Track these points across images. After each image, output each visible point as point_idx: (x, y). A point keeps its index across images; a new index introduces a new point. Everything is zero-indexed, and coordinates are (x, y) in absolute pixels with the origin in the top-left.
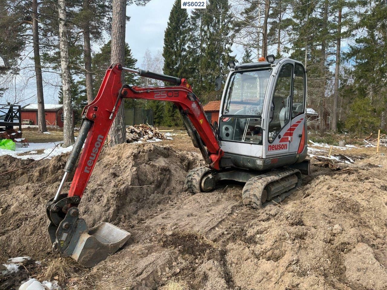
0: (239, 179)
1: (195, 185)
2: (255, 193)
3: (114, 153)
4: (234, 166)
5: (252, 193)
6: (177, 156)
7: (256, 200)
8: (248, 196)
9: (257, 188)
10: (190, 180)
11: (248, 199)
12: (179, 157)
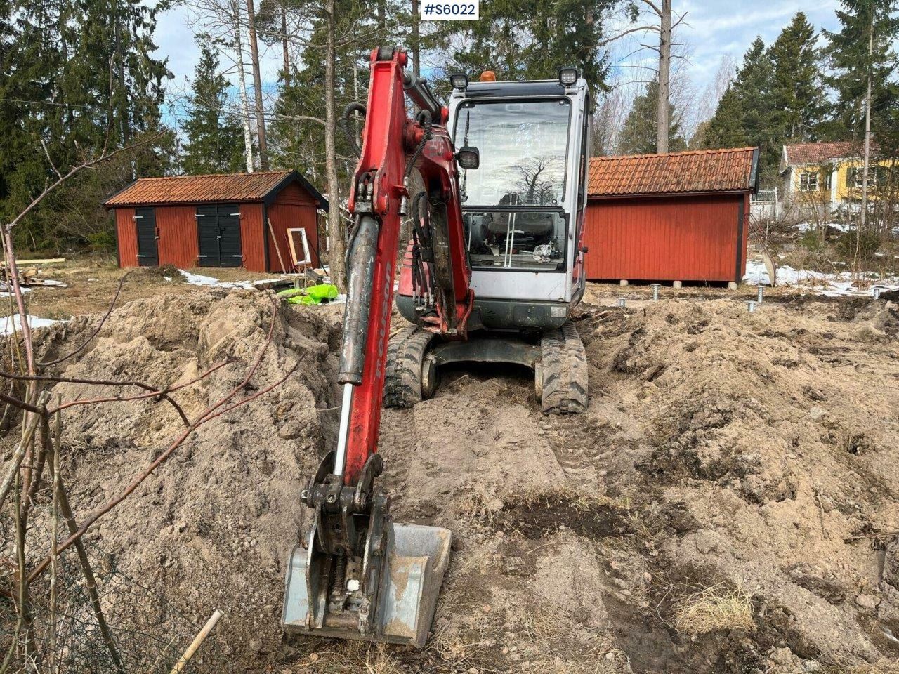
0: (484, 355)
1: (411, 384)
2: (574, 380)
3: (128, 327)
4: (484, 328)
5: (564, 379)
6: (305, 318)
7: (578, 393)
8: (558, 389)
9: (575, 367)
10: (392, 373)
11: (559, 396)
12: (309, 323)
